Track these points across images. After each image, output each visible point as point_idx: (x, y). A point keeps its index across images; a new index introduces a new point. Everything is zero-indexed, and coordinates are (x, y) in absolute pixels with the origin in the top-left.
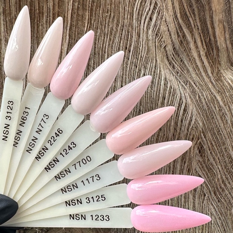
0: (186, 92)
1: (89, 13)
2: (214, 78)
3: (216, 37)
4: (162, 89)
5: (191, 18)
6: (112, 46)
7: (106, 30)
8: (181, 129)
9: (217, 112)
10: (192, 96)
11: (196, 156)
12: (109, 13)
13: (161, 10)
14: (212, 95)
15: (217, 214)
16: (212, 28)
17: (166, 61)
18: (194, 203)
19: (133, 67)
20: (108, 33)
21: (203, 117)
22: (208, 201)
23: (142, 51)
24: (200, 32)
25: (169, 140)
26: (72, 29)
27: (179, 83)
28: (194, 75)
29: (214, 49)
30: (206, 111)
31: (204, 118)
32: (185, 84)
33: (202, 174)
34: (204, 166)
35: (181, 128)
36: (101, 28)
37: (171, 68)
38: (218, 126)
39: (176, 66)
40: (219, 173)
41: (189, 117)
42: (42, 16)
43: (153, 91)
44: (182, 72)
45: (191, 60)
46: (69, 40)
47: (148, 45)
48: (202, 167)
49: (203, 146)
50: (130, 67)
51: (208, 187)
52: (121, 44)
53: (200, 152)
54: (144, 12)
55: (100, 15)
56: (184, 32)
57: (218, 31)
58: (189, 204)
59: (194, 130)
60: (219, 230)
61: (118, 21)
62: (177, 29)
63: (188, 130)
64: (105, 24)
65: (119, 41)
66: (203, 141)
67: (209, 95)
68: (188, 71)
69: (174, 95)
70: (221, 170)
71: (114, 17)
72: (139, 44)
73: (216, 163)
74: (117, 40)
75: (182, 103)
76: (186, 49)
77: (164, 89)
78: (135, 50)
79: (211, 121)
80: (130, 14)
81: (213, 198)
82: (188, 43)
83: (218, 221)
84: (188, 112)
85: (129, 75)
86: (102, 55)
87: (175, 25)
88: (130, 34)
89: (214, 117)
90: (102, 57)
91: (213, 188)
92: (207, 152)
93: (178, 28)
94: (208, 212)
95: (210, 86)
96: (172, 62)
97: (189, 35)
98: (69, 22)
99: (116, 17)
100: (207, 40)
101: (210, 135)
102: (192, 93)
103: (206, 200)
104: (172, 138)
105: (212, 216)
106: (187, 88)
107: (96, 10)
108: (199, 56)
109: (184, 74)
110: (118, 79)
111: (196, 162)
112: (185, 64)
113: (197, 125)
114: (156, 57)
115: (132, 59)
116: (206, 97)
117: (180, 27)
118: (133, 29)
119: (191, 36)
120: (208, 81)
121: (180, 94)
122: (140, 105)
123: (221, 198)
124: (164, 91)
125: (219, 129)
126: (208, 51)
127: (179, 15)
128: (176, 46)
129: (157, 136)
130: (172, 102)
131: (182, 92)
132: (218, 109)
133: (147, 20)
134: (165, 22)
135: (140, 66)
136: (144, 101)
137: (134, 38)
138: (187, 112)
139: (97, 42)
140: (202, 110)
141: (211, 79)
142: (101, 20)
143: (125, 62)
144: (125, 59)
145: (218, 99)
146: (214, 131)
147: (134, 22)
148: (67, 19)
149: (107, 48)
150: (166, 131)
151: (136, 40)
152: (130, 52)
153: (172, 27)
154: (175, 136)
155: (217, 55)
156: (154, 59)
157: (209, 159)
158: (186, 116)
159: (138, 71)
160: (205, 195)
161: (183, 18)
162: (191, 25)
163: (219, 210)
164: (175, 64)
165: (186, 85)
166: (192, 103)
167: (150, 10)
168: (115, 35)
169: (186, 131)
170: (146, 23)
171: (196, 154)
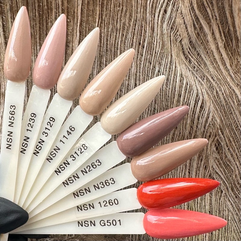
0: (203, 88)
1: (100, 8)
2: (233, 71)
3: (235, 26)
4: (178, 86)
5: (208, 8)
6: (125, 42)
7: (118, 25)
8: (197, 127)
9: (236, 107)
10: (209, 92)
11: (213, 153)
12: (121, 7)
13: (176, 2)
14: (231, 89)
15: (235, 210)
16: (231, 17)
17: (182, 55)
18: (211, 200)
19: (147, 64)
20: (120, 28)
21: (220, 113)
22: (225, 197)
23: (156, 47)
24: (219, 23)
25: (185, 138)
26: (82, 25)
27: (195, 78)
28: (211, 69)
29: (234, 39)
30: (224, 106)
31: (222, 114)
32: (202, 79)
33: (220, 171)
34: (221, 162)
35: (197, 125)
36: (113, 23)
37: (187, 63)
38: (237, 121)
39: (193, 60)
40: (237, 169)
41: (206, 114)
42: (51, 12)
43: (168, 89)
44: (199, 66)
45: (209, 53)
46: (80, 37)
47: (162, 40)
48: (220, 164)
49: (221, 143)
50: (144, 64)
51: (225, 183)
52: (135, 40)
53: (217, 149)
54: (158, 4)
55: (112, 10)
56: (201, 23)
57: (237, 21)
58: (206, 201)
59: (211, 127)
60: (236, 226)
61: (130, 15)
62: (193, 21)
63: (205, 128)
64: (117, 18)
65: (132, 36)
66: (221, 138)
67: (227, 90)
68: (205, 64)
69: (190, 92)
70: (239, 166)
71: (126, 11)
72: (153, 40)
73: (233, 159)
74: (129, 36)
75: (199, 99)
76: (203, 42)
77: (180, 86)
78: (149, 46)
79: (229, 117)
80: (144, 8)
81: (230, 194)
82: (205, 35)
83: (235, 216)
84: (205, 109)
85: (143, 72)
86: (114, 51)
87: (192, 16)
88: (143, 29)
89: (232, 112)
90: (114, 54)
91: (231, 185)
92: (225, 149)
93: (194, 19)
94: (225, 208)
95: (229, 79)
96: (188, 57)
97: (207, 26)
98: (79, 17)
99: (128, 11)
100: (226, 31)
101: (228, 131)
102: (209, 88)
103: (223, 196)
104: (189, 137)
105: (230, 212)
106: (204, 84)
107: (107, 4)
108: (218, 48)
109: (201, 69)
110: (132, 77)
111: (213, 160)
112: (202, 58)
113: (214, 122)
114: (171, 51)
115: (146, 56)
116: (224, 91)
117: (197, 19)
118: (147, 23)
119: (208, 28)
120: (227, 74)
121: (196, 91)
122: (155, 104)
123: (238, 194)
124: (180, 88)
125: (237, 124)
126: (226, 42)
127: (195, 6)
128: (192, 39)
129: (173, 135)
130: (188, 99)
131: (199, 88)
132: (236, 104)
133: (161, 13)
134: (181, 14)
135: (154, 63)
136: (159, 100)
137: (147, 34)
138: (203, 110)
139: (109, 38)
140: (220, 106)
141: (229, 72)
142: (112, 15)
143: (139, 58)
144: (139, 56)
145: (237, 93)
146: (232, 126)
147: (147, 16)
148: (77, 14)
149: (119, 44)
150: (181, 129)
151: (150, 35)
152: (143, 48)
153: (189, 19)
154: (191, 134)
155: (236, 46)
156: (169, 54)
157: (226, 155)
158: (203, 113)
159: (153, 68)
160: (222, 192)
161: (200, 9)
162: (209, 16)
163: (236, 206)
164: (191, 58)
165: (203, 81)
166: (209, 99)
167: (165, 1)
168: (128, 30)
169: (203, 129)
170: (160, 16)
171: (213, 151)
